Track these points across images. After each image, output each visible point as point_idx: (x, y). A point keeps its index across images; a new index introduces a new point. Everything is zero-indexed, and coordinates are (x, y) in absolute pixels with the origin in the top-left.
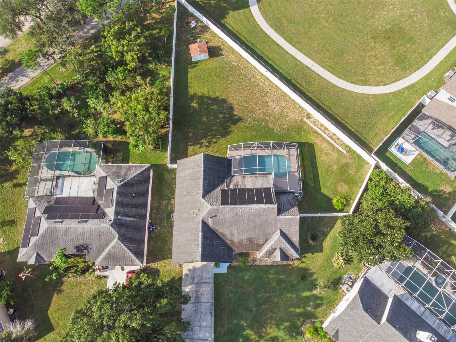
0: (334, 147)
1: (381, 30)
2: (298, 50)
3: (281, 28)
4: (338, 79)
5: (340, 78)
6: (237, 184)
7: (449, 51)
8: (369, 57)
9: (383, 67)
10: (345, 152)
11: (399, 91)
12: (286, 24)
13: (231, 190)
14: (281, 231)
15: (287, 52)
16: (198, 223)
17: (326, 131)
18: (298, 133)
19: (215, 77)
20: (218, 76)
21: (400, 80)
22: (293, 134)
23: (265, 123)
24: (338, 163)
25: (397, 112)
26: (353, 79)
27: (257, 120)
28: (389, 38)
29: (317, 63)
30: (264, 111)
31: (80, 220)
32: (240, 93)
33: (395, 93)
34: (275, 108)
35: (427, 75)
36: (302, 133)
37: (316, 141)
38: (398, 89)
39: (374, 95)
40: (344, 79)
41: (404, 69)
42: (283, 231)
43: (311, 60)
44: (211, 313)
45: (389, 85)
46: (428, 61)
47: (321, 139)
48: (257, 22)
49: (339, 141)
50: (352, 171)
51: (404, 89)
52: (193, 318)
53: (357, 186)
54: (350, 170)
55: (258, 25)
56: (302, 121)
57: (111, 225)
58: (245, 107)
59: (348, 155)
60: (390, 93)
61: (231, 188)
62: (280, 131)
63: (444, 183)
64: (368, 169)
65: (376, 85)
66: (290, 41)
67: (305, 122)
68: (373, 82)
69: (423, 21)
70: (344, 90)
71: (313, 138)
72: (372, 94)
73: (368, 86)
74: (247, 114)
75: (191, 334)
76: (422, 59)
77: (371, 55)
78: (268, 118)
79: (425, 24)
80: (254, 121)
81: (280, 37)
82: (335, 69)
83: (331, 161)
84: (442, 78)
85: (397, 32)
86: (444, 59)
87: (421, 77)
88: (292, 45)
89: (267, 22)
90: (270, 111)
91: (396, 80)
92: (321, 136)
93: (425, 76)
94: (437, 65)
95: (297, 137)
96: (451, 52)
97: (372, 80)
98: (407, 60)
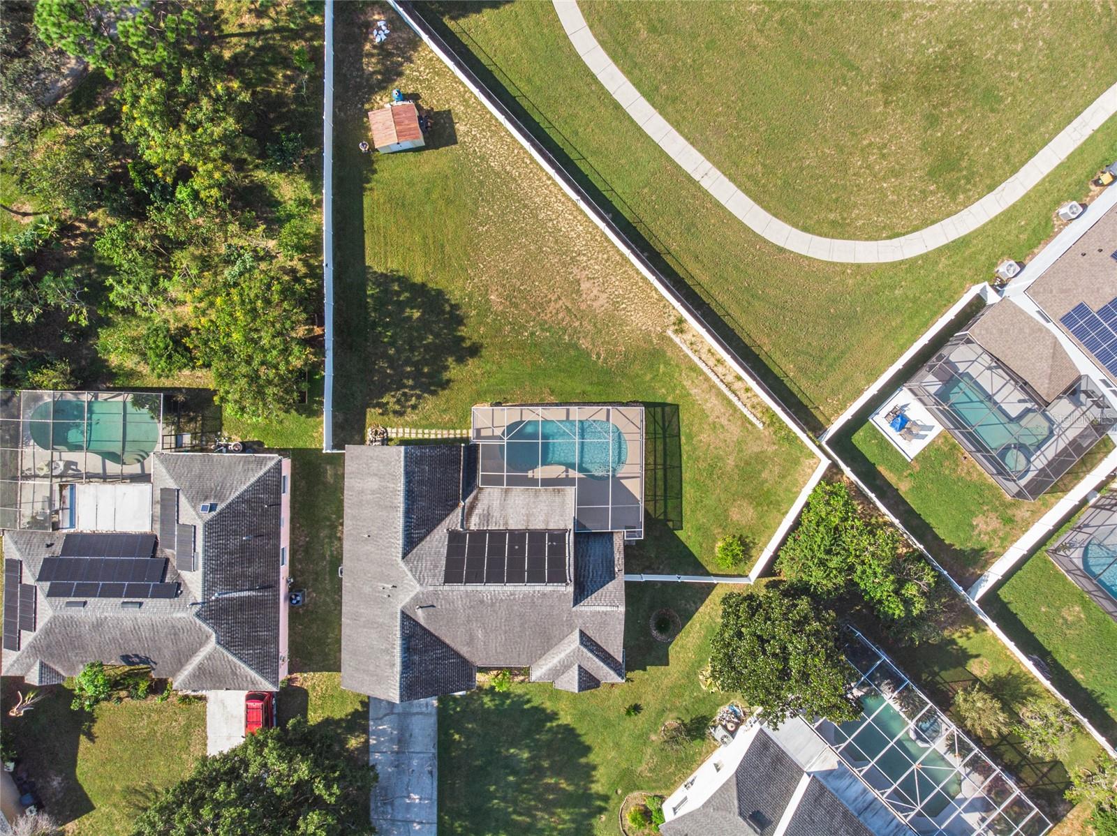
0: (735, 409)
1: (911, 63)
2: (672, 124)
3: (630, 50)
4: (769, 216)
5: (775, 215)
6: (487, 517)
7: (1088, 132)
8: (862, 150)
9: (897, 183)
10: (760, 426)
11: (925, 257)
12: (644, 34)
13: (473, 534)
14: (582, 634)
15: (640, 129)
16: (392, 616)
17: (720, 369)
18: (652, 366)
19: (441, 202)
20: (449, 202)
21: (933, 222)
22: (636, 368)
23: (569, 336)
24: (741, 451)
25: (911, 318)
26: (811, 218)
27: (551, 327)
28: (926, 90)
29: (719, 168)
30: (570, 305)
31: (126, 600)
32: (508, 252)
33: (916, 262)
34: (596, 298)
35: (1008, 210)
36: (662, 366)
37: (693, 392)
38: (924, 251)
39: (859, 266)
40: (785, 219)
41: (952, 190)
42: (587, 633)
43: (703, 158)
44: (431, 772)
45: (902, 238)
46: (1023, 164)
47: (705, 386)
48: (562, 28)
49: (749, 394)
50: (768, 475)
51: (940, 251)
52: (394, 780)
53: (779, 511)
54: (767, 472)
55: (566, 37)
56: (663, 337)
57: (198, 615)
58: (520, 291)
59: (767, 433)
60: (901, 262)
61: (473, 527)
62: (605, 359)
63: (985, 508)
64: (810, 471)
65: (870, 239)
66: (650, 94)
67: (671, 340)
68: (861, 228)
69: (1037, 32)
70: (782, 250)
71: (685, 383)
72: (852, 265)
73: (849, 238)
74: (524, 310)
75: (390, 811)
76: (1007, 159)
77: (870, 145)
78: (577, 324)
79: (1041, 43)
80: (542, 330)
81: (625, 79)
82: (764, 186)
83: (722, 444)
84: (1048, 220)
85: (954, 68)
86: (1068, 158)
87: (992, 216)
88: (655, 108)
89: (591, 27)
90: (583, 307)
91: (926, 223)
92: (707, 379)
93: (1002, 213)
94: (1044, 179)
95: (648, 377)
96: (1092, 137)
97: (860, 223)
98: (964, 164)
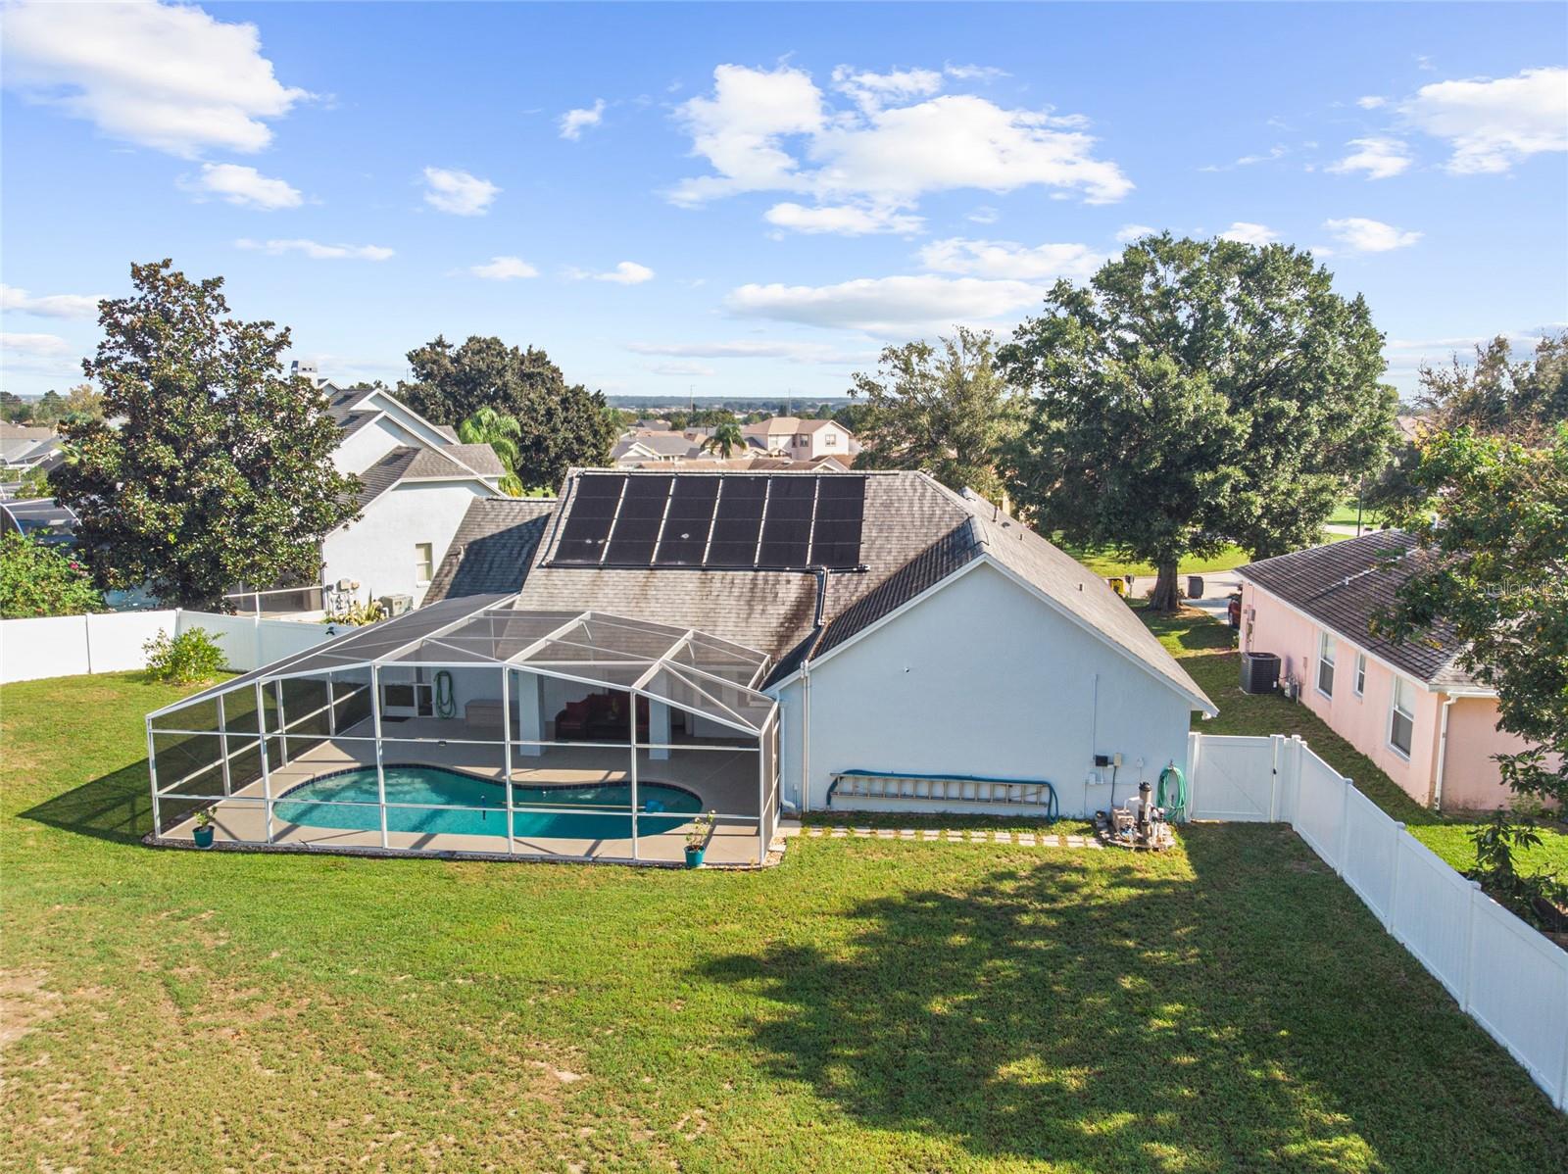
6: (753, 598)
13: (794, 560)
61: (796, 577)
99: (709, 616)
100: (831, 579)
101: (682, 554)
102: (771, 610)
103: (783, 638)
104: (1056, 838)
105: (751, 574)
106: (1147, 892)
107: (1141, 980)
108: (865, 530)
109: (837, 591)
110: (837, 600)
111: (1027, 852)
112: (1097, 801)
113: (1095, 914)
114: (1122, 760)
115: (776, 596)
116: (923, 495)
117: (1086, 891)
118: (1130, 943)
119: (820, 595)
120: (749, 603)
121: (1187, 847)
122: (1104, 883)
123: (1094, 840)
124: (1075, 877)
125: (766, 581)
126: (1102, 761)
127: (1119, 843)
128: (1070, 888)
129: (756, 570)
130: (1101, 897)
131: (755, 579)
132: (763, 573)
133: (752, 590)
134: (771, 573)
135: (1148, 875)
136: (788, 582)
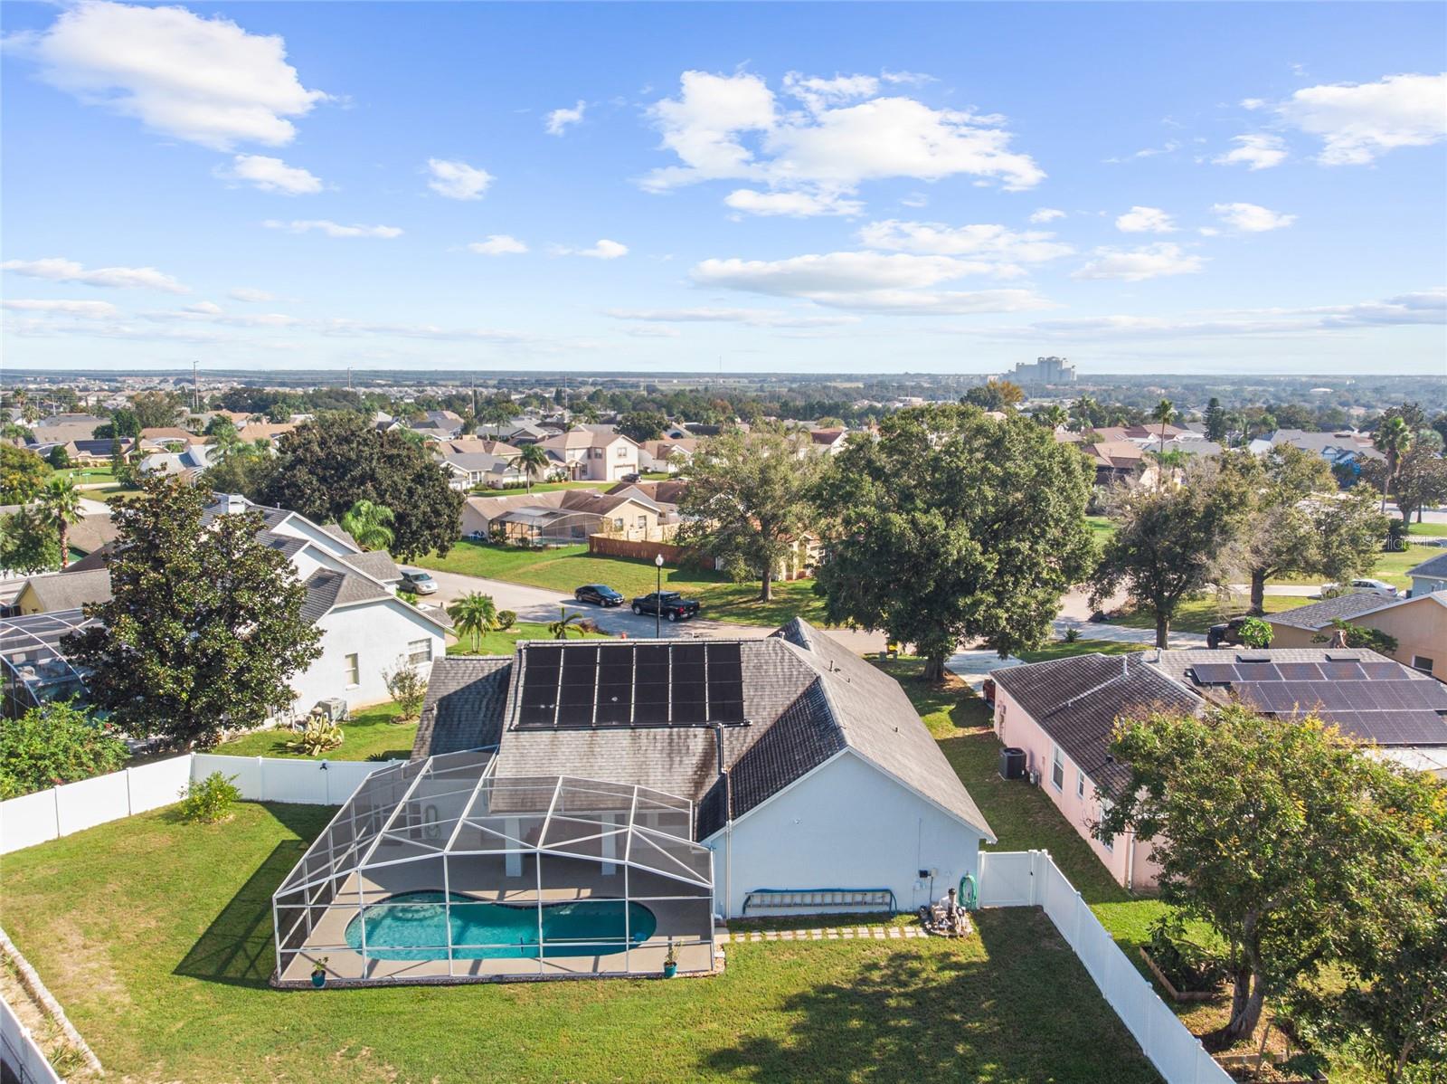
6: (672, 751)
24: (74, 898)
61: (700, 731)
83: (113, 910)
99: (642, 767)
100: (726, 732)
101: (614, 716)
102: (686, 760)
103: (698, 784)
104: (897, 929)
105: (667, 730)
106: (961, 973)
107: (968, 1047)
108: (745, 690)
109: (731, 742)
110: (732, 751)
111: (880, 944)
112: (921, 900)
113: (933, 994)
114: (937, 873)
115: (688, 749)
116: (783, 658)
117: (924, 975)
118: (957, 1017)
119: (719, 746)
120: (670, 755)
121: (981, 933)
122: (934, 968)
123: (921, 929)
124: (915, 965)
125: (679, 736)
126: (924, 874)
127: (938, 932)
128: (914, 974)
129: (671, 727)
130: (933, 980)
131: (671, 735)
132: (675, 730)
133: (670, 743)
134: (682, 729)
135: (959, 959)
136: (695, 736)
